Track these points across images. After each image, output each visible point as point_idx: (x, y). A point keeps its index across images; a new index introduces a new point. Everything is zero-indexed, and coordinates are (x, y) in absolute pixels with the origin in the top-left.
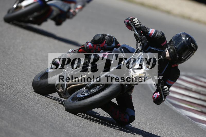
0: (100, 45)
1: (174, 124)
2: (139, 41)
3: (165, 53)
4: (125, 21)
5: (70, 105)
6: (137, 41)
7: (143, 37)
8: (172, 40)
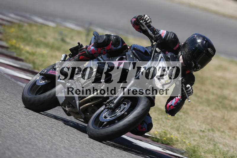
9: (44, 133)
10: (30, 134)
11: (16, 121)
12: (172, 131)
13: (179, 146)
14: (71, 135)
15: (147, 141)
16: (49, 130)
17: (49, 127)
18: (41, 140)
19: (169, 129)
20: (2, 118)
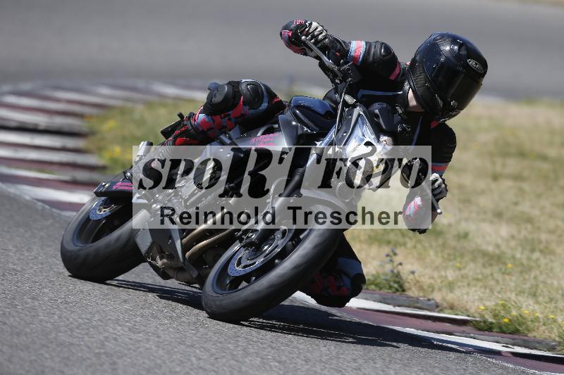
0: (230, 113)
1: (6, 229)
2: (337, 81)
3: (405, 95)
4: (281, 33)
5: (218, 303)
6: (333, 81)
7: (346, 67)
8: (418, 58)
9: (217, 352)
10: (185, 360)
11: (149, 336)
12: (520, 298)
13: (540, 333)
14: (283, 348)
15: (464, 332)
16: (230, 343)
17: (228, 337)
18: (214, 371)
19: (513, 296)
20: (115, 334)
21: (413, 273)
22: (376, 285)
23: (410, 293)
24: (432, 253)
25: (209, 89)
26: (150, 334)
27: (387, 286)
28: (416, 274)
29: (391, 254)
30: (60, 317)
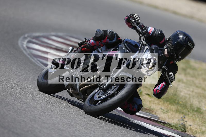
0: (102, 41)
2: (141, 36)
21: (190, 125)
22: (176, 128)
23: (187, 133)
24: (198, 119)
25: (96, 31)
26: (92, 131)
27: (180, 129)
28: (191, 126)
29: (183, 117)
30: (60, 119)
